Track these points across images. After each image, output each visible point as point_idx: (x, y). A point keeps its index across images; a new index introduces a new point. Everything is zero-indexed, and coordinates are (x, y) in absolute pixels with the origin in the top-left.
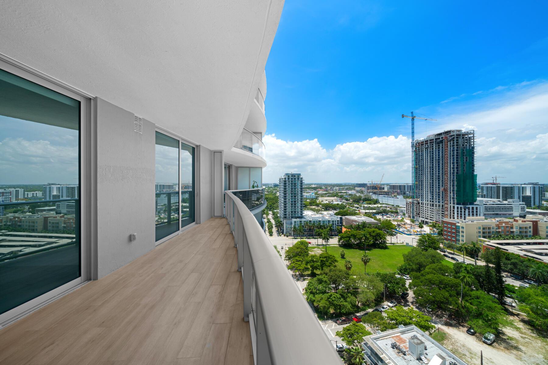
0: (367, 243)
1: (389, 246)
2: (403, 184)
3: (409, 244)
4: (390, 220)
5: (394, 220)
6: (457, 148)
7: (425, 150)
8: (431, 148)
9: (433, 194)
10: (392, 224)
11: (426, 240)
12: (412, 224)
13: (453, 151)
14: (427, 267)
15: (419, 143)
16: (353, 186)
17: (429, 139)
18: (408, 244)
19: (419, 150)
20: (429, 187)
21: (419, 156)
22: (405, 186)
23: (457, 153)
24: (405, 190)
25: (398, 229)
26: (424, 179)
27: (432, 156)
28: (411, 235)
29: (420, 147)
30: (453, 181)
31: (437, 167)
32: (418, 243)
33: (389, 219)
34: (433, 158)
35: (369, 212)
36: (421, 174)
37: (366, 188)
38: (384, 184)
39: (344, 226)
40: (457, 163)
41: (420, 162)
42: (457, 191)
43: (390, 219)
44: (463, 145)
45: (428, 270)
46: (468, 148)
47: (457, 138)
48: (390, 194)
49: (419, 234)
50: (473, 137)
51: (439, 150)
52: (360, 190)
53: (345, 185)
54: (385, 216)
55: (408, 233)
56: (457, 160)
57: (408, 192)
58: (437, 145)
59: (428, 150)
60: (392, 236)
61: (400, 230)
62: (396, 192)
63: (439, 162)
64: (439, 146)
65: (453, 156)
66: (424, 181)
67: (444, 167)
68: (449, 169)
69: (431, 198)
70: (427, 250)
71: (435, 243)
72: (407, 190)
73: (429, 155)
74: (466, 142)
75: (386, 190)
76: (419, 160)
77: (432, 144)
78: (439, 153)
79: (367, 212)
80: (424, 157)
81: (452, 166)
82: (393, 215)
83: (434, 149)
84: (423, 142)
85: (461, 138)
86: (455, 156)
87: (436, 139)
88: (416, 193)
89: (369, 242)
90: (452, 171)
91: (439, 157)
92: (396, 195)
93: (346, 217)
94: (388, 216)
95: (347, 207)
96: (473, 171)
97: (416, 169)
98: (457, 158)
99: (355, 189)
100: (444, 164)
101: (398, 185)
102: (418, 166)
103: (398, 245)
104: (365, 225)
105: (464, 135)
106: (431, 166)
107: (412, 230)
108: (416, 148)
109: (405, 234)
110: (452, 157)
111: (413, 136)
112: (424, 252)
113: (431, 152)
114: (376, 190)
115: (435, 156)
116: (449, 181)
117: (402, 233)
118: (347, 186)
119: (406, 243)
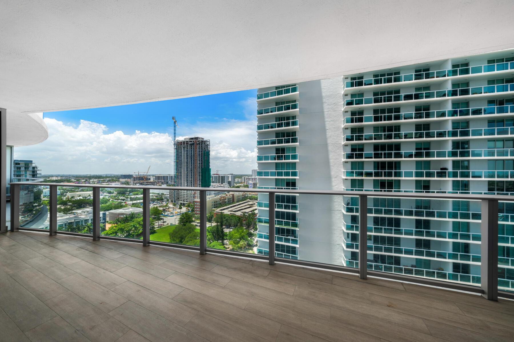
0: (136, 233)
1: (157, 229)
2: (166, 175)
3: (173, 224)
4: (157, 207)
5: (160, 206)
6: (202, 150)
7: (183, 149)
8: (187, 148)
9: (188, 182)
10: (159, 210)
11: (184, 218)
12: (174, 207)
13: (200, 151)
14: (186, 237)
15: (179, 143)
16: (116, 178)
17: (185, 141)
18: (172, 224)
19: (179, 148)
20: (185, 177)
21: (179, 153)
22: (167, 176)
23: (202, 153)
24: (167, 179)
25: (163, 214)
26: (183, 171)
27: (188, 154)
28: (173, 216)
29: (180, 146)
30: (199, 172)
31: (190, 162)
32: (179, 221)
33: (155, 206)
34: (188, 155)
35: (136, 203)
36: (180, 167)
37: (132, 179)
38: (150, 175)
39: (107, 222)
40: (202, 160)
41: (180, 158)
42: (201, 179)
43: (157, 206)
44: (205, 149)
45: (188, 239)
46: (207, 151)
47: (202, 143)
48: (155, 184)
49: (179, 214)
50: (209, 144)
51: (191, 150)
52: (126, 181)
53: (107, 177)
54: (152, 204)
55: (172, 215)
56: (202, 158)
57: (170, 182)
58: (190, 146)
59: (185, 149)
60: (159, 221)
61: (165, 214)
62: (160, 182)
63: (191, 159)
64: (192, 147)
65: (200, 155)
66: (182, 172)
67: (194, 162)
68: (197, 164)
69: (187, 185)
70: (185, 225)
71: (190, 218)
72: (169, 180)
73: (185, 152)
74: (206, 147)
75: (152, 180)
76: (179, 156)
77: (188, 145)
78: (192, 152)
79: (135, 203)
80: (183, 154)
81: (199, 162)
82: (159, 202)
83: (189, 149)
84: (182, 142)
85: (204, 143)
86: (201, 156)
87: (190, 142)
88: (177, 182)
89: (138, 232)
90: (199, 166)
91: (191, 155)
92: (161, 184)
93: (110, 211)
94: (155, 203)
95: (110, 201)
96: (209, 166)
97: (177, 162)
98: (202, 157)
99: (119, 181)
100: (194, 160)
101: (162, 176)
102: (178, 161)
103: (165, 227)
104: (134, 216)
105: (205, 142)
106: (187, 161)
107: (174, 212)
108: (177, 146)
109: (169, 216)
110: (199, 156)
111: (175, 136)
112: (184, 227)
113: (187, 151)
114: (143, 180)
115: (189, 154)
116: (197, 172)
117: (167, 216)
118: (109, 177)
119: (171, 224)
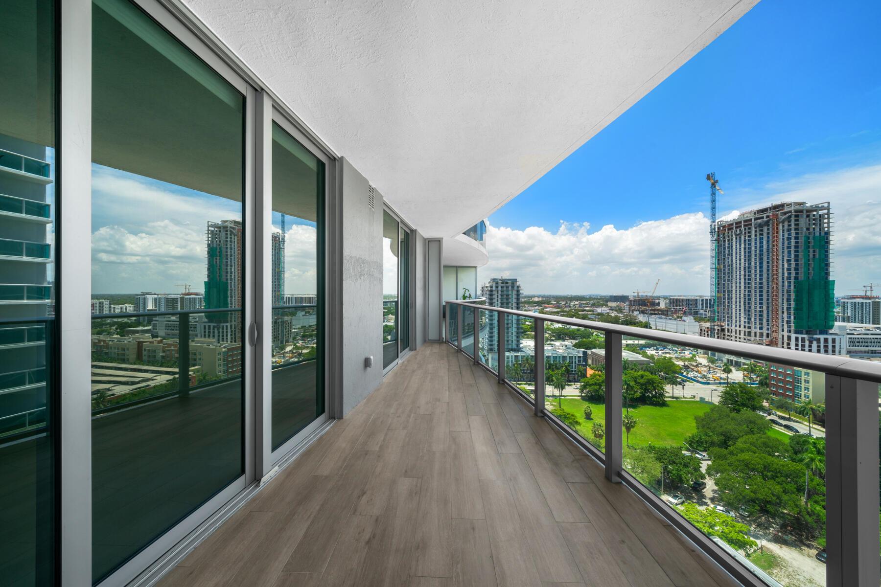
0: (629, 395)
1: (669, 401)
2: (693, 298)
3: (706, 400)
4: (671, 358)
5: (677, 358)
6: (797, 234)
7: (736, 238)
8: (747, 235)
9: (749, 315)
10: (674, 364)
11: (737, 394)
12: (711, 365)
13: (789, 239)
14: (740, 440)
15: (724, 227)
16: (603, 301)
17: (742, 219)
18: (704, 399)
19: (724, 238)
20: (742, 303)
21: (724, 248)
22: (696, 299)
23: (797, 243)
24: (696, 306)
25: (685, 374)
26: (734, 288)
27: (749, 248)
28: (708, 384)
29: (726, 234)
30: (789, 291)
31: (758, 268)
32: (722, 398)
33: (668, 356)
34: (750, 252)
35: (633, 344)
36: (728, 280)
37: (627, 303)
38: (659, 297)
39: (589, 366)
40: (796, 260)
41: (726, 259)
42: (796, 309)
43: (671, 356)
44: (808, 229)
45: (742, 446)
46: (817, 234)
47: (796, 216)
48: (669, 313)
49: (724, 383)
50: (828, 214)
51: (761, 239)
52: (617, 306)
53: (591, 298)
54: (661, 350)
55: (705, 380)
56: (796, 256)
57: (702, 311)
58: (758, 229)
59: (740, 238)
60: (674, 385)
61: (689, 376)
62: (680, 310)
63: (761, 259)
64: (762, 230)
65: (789, 247)
66: (734, 292)
67: (770, 267)
68: (780, 271)
69: (746, 320)
70: (738, 411)
71: (753, 399)
72: (700, 308)
73: (743, 246)
74: (814, 224)
75: (662, 306)
76: (724, 256)
77: (749, 228)
78: (761, 243)
79: (630, 344)
80: (734, 251)
81: (786, 266)
82: (676, 349)
83: (753, 236)
84: (732, 224)
85: (805, 216)
86: (793, 249)
87: (756, 219)
88: (718, 312)
89: (634, 395)
90: (786, 275)
91: (761, 251)
92: (682, 315)
93: (593, 350)
94: (667, 350)
95: (594, 334)
96: (827, 274)
97: (719, 270)
98: (796, 251)
99: (607, 305)
100: (770, 262)
101: (684, 298)
102: (722, 267)
103: (686, 401)
104: (627, 365)
105: (809, 211)
106: (747, 265)
107: (710, 376)
108: (719, 236)
109: (698, 382)
110: (786, 251)
111: (713, 215)
112: (734, 414)
113: (747, 242)
114: (645, 306)
115: (753, 248)
116: (780, 291)
117: (693, 380)
118: (593, 299)
119: (701, 398)
